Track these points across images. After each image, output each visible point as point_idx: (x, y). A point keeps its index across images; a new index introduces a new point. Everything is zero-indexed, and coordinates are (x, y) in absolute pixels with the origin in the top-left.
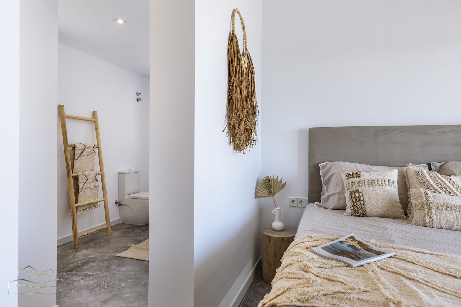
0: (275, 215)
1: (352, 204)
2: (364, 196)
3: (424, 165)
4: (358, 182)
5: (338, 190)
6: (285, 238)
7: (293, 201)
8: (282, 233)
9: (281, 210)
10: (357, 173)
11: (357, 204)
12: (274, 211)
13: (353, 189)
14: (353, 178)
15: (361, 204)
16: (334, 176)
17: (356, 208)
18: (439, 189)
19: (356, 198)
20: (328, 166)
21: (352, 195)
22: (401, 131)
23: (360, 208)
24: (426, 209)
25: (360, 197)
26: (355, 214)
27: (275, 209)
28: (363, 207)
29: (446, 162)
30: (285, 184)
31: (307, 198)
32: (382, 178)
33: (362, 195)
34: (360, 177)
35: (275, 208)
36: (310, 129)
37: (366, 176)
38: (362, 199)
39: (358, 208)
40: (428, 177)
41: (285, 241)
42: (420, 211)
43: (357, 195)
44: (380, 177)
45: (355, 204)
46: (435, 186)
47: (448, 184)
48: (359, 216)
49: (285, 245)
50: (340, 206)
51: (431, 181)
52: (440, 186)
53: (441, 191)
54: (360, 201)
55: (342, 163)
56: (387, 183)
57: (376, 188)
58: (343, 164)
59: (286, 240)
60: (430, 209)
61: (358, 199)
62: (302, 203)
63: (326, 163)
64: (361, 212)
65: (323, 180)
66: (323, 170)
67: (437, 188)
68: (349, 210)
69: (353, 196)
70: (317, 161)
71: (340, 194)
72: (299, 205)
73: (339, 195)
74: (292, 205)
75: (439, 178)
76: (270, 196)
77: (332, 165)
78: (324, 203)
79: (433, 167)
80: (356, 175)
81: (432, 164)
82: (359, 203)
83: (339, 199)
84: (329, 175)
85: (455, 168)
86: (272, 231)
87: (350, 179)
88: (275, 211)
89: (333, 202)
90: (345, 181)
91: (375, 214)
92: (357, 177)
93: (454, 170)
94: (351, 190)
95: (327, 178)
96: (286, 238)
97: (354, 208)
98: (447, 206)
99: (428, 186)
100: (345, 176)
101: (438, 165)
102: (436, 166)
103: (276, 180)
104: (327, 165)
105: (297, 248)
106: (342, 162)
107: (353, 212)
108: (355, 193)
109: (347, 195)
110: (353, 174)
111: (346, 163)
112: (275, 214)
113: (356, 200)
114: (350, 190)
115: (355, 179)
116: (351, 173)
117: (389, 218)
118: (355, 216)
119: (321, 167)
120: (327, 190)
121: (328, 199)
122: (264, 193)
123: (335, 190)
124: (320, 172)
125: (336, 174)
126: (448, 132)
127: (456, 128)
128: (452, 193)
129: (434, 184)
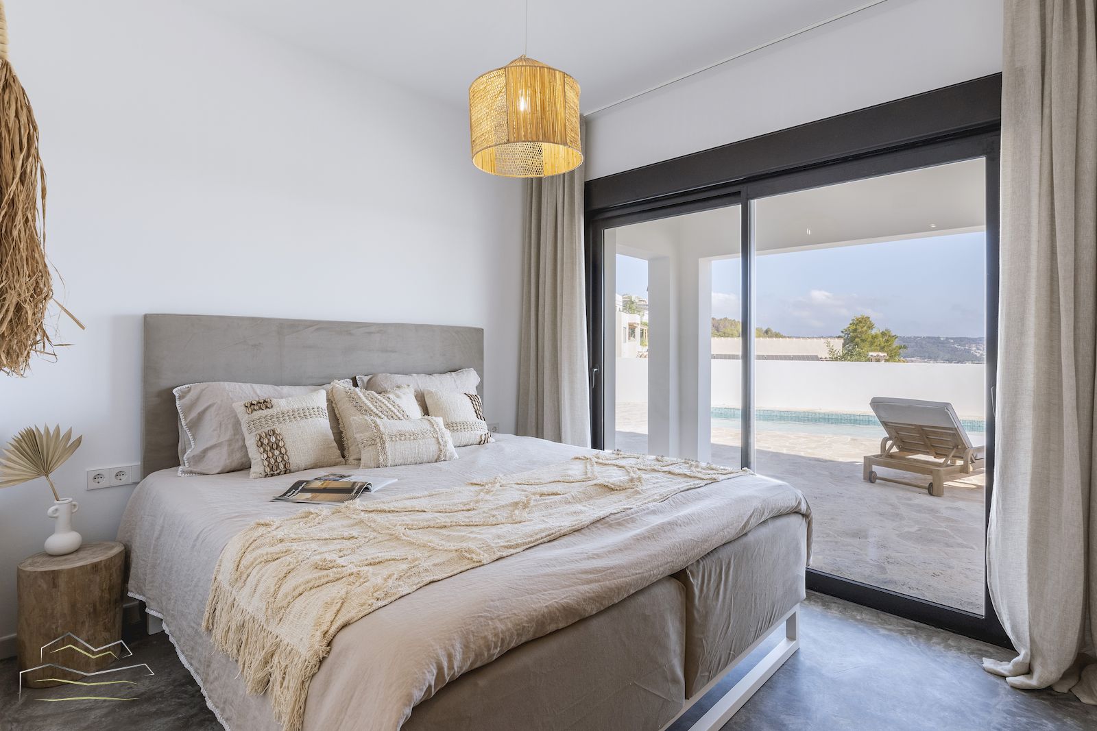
0: (56, 518)
1: (265, 456)
2: (285, 440)
3: (348, 380)
4: (272, 417)
5: (226, 436)
6: (101, 561)
7: (98, 477)
8: (81, 554)
9: (74, 503)
10: (265, 401)
11: (273, 454)
12: (53, 508)
13: (263, 430)
14: (261, 411)
15: (281, 453)
16: (212, 410)
17: (272, 461)
18: (380, 414)
19: (271, 444)
20: (192, 392)
21: (262, 440)
22: (317, 329)
23: (279, 460)
24: (379, 444)
25: (277, 442)
26: (272, 472)
27: (54, 505)
28: (286, 458)
29: (374, 375)
30: (79, 440)
31: (139, 463)
32: (308, 405)
33: (281, 437)
34: (272, 407)
35: (56, 502)
36: (145, 316)
37: (281, 404)
38: (281, 444)
39: (276, 461)
40: (364, 398)
41: (101, 569)
42: (370, 448)
43: (273, 439)
44: (304, 405)
45: (270, 455)
46: (375, 410)
47: (389, 405)
48: (278, 474)
49: (101, 577)
50: (234, 465)
51: (368, 403)
52: (380, 409)
53: (383, 416)
54: (279, 449)
55: (227, 385)
56: (317, 413)
57: (302, 423)
58: (227, 387)
59: (105, 565)
60: (384, 443)
61: (275, 446)
62: (122, 477)
63: (187, 386)
64: (281, 467)
65: (185, 420)
66: (182, 401)
67: (377, 412)
68: (257, 467)
69: (266, 441)
70: (164, 383)
71: (230, 442)
72: (115, 482)
73: (230, 445)
74: (96, 485)
75: (376, 398)
76: (39, 475)
77: (203, 390)
78: (194, 465)
79: (359, 383)
80: (265, 404)
81: (357, 377)
82: (277, 453)
83: (231, 453)
84: (199, 408)
85: (386, 383)
86: (47, 559)
87: (255, 413)
88: (57, 510)
89: (220, 459)
90: (244, 418)
91: (303, 465)
92: (267, 407)
93: (385, 385)
94: (259, 432)
95: (194, 414)
96: (103, 562)
97: (269, 462)
98: (401, 435)
99: (368, 411)
100: (244, 408)
101: (366, 379)
102: (363, 381)
103: (55, 436)
104: (189, 390)
105: (258, 548)
106: (226, 383)
107: (268, 470)
108: (268, 436)
109: (251, 442)
110: (259, 403)
111: (233, 384)
112: (55, 515)
113: (272, 448)
114: (256, 432)
115: (263, 411)
116: (255, 402)
117: (323, 467)
118: (272, 475)
119: (177, 395)
120: (194, 440)
121: (204, 456)
122: (19, 470)
123: (219, 437)
124: (177, 406)
125: (215, 406)
126: (374, 333)
127: (383, 328)
128: (394, 417)
129: (373, 408)
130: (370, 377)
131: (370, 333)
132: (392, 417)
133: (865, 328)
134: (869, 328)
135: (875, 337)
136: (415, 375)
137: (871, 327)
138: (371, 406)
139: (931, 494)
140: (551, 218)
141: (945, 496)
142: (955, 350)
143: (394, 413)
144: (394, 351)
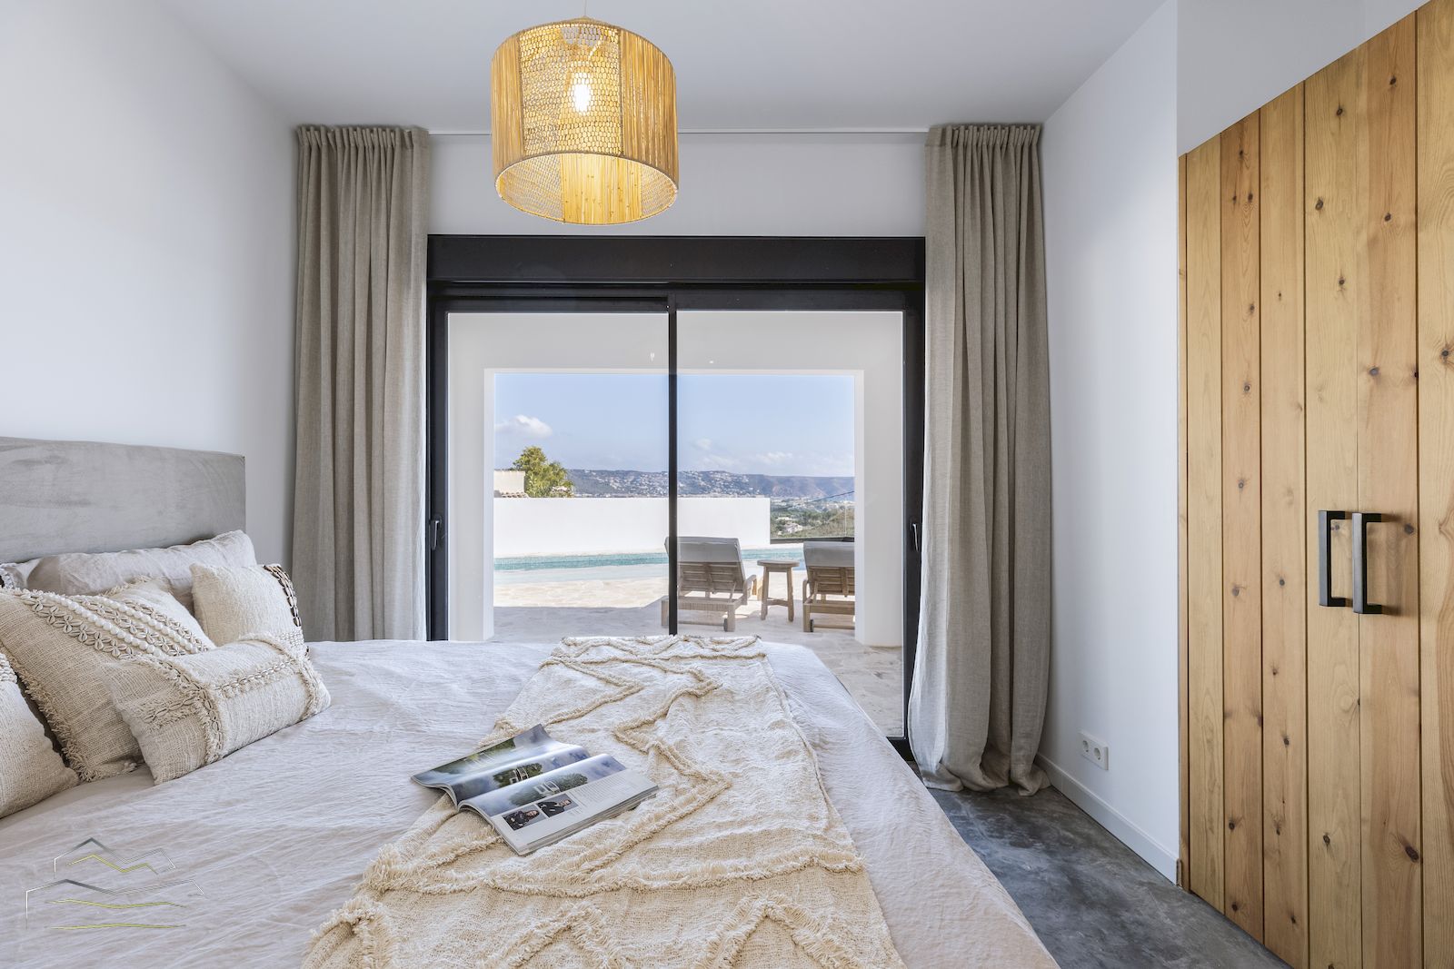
18: (145, 645)
29: (44, 559)
40: (89, 614)
46: (131, 638)
47: (155, 622)
51: (110, 626)
52: (140, 634)
53: (153, 649)
60: (212, 705)
67: (138, 642)
99: (116, 643)
101: (26, 570)
126: (39, 462)
127: (58, 452)
128: (176, 646)
129: (124, 634)
130: (34, 563)
131: (28, 463)
132: (172, 647)
133: (537, 460)
134: (541, 459)
135: (545, 471)
136: (142, 551)
137: (542, 459)
138: (118, 630)
139: (726, 630)
140: (361, 281)
141: (737, 629)
142: (597, 483)
143: (172, 639)
144: (84, 503)
